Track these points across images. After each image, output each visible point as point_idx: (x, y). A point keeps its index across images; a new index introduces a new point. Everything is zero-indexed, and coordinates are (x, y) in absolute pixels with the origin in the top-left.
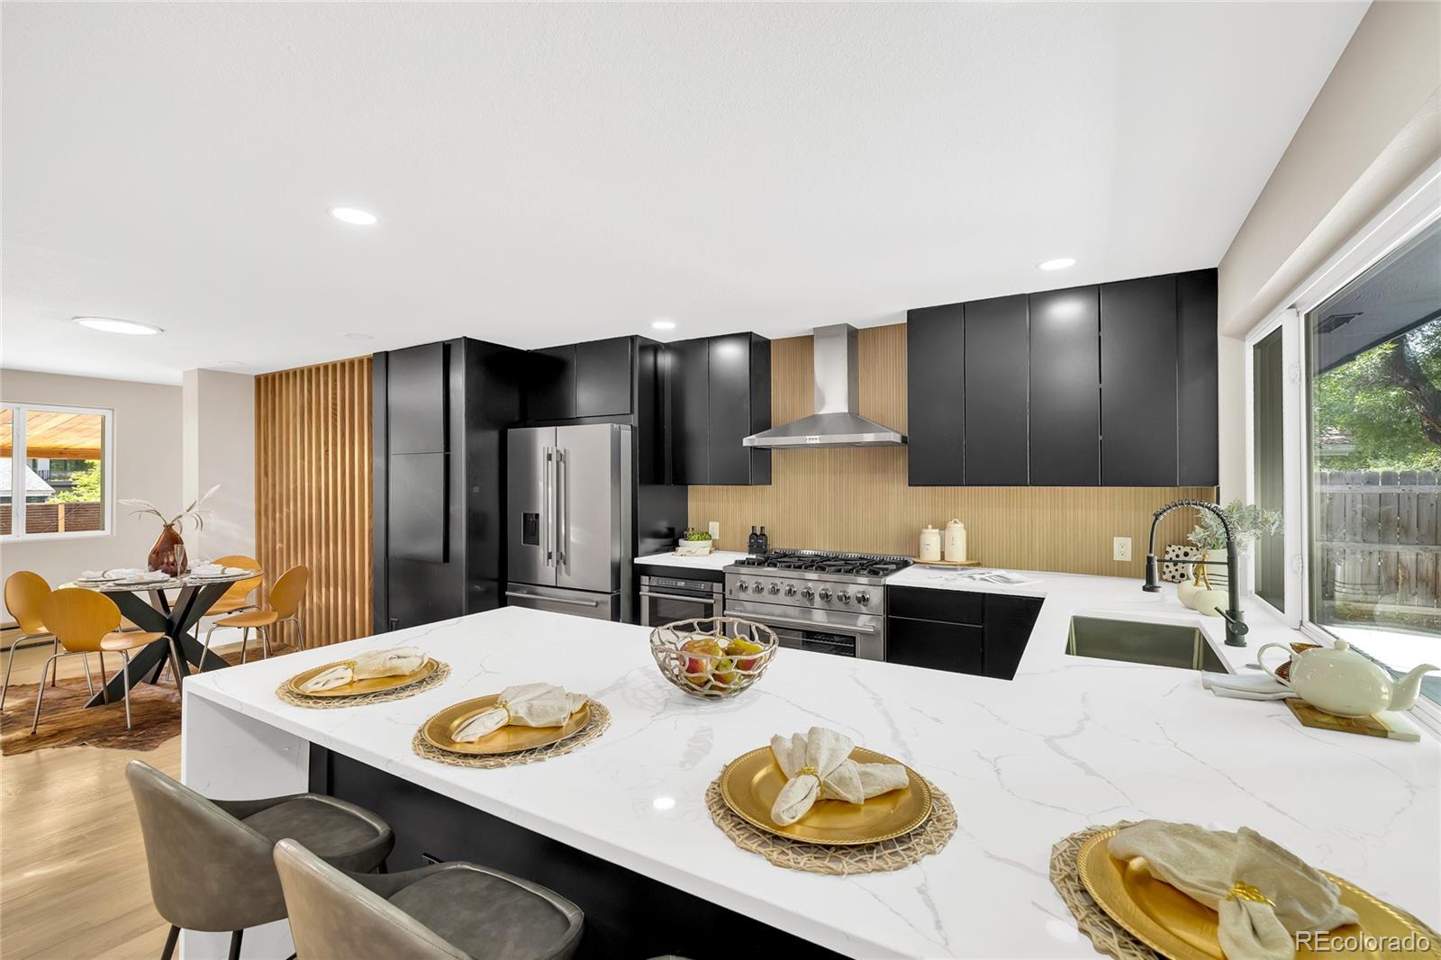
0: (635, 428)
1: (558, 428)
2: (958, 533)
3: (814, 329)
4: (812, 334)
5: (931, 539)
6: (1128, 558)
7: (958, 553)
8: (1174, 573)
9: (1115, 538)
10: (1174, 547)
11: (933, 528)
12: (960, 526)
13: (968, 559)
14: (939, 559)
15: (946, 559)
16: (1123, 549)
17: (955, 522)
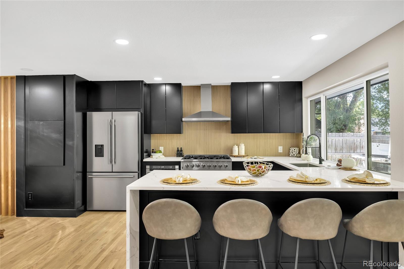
0: (142, 114)
1: (113, 112)
2: (243, 147)
3: (201, 84)
4: (200, 85)
5: (236, 148)
6: (282, 152)
7: (243, 153)
8: (292, 154)
9: (279, 147)
10: (292, 148)
11: (236, 146)
12: (243, 145)
13: (245, 154)
14: (238, 154)
15: (239, 154)
16: (280, 149)
17: (242, 144)
